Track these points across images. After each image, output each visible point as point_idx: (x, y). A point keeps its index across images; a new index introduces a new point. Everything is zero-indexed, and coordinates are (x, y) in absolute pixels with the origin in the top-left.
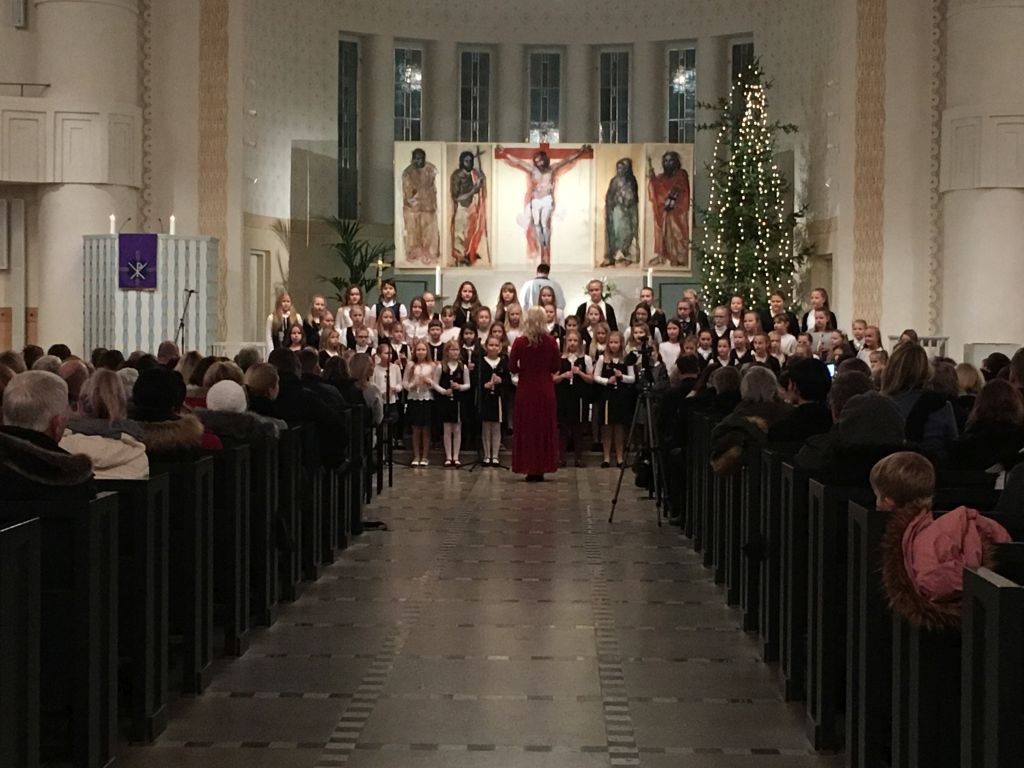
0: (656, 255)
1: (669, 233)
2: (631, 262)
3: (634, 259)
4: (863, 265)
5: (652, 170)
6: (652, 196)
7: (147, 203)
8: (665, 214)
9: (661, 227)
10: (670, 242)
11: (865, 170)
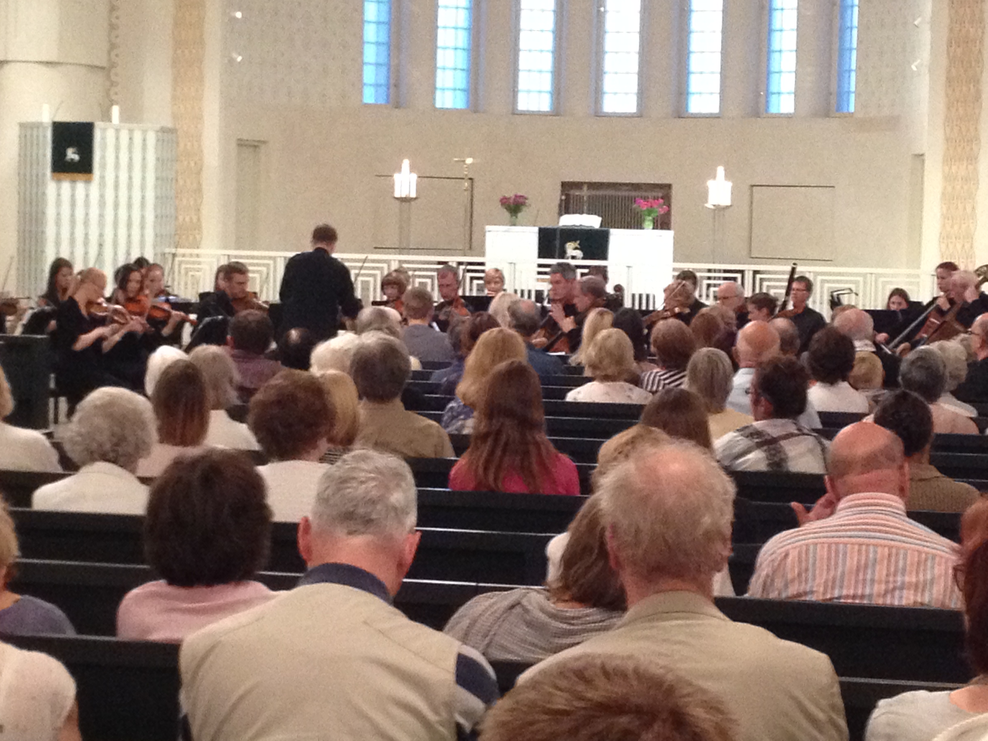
4: (954, 168)
7: (113, 84)
11: (959, 51)
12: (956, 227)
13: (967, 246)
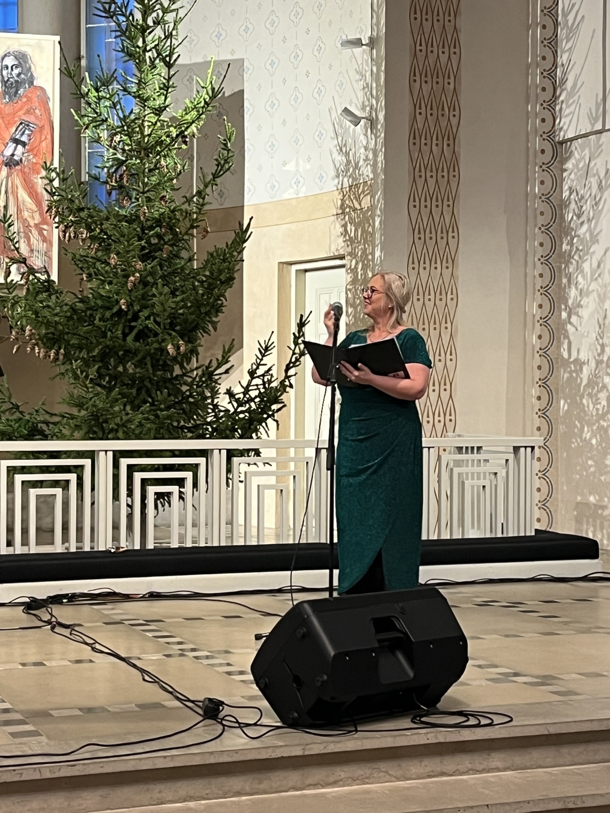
8: (4, 171)
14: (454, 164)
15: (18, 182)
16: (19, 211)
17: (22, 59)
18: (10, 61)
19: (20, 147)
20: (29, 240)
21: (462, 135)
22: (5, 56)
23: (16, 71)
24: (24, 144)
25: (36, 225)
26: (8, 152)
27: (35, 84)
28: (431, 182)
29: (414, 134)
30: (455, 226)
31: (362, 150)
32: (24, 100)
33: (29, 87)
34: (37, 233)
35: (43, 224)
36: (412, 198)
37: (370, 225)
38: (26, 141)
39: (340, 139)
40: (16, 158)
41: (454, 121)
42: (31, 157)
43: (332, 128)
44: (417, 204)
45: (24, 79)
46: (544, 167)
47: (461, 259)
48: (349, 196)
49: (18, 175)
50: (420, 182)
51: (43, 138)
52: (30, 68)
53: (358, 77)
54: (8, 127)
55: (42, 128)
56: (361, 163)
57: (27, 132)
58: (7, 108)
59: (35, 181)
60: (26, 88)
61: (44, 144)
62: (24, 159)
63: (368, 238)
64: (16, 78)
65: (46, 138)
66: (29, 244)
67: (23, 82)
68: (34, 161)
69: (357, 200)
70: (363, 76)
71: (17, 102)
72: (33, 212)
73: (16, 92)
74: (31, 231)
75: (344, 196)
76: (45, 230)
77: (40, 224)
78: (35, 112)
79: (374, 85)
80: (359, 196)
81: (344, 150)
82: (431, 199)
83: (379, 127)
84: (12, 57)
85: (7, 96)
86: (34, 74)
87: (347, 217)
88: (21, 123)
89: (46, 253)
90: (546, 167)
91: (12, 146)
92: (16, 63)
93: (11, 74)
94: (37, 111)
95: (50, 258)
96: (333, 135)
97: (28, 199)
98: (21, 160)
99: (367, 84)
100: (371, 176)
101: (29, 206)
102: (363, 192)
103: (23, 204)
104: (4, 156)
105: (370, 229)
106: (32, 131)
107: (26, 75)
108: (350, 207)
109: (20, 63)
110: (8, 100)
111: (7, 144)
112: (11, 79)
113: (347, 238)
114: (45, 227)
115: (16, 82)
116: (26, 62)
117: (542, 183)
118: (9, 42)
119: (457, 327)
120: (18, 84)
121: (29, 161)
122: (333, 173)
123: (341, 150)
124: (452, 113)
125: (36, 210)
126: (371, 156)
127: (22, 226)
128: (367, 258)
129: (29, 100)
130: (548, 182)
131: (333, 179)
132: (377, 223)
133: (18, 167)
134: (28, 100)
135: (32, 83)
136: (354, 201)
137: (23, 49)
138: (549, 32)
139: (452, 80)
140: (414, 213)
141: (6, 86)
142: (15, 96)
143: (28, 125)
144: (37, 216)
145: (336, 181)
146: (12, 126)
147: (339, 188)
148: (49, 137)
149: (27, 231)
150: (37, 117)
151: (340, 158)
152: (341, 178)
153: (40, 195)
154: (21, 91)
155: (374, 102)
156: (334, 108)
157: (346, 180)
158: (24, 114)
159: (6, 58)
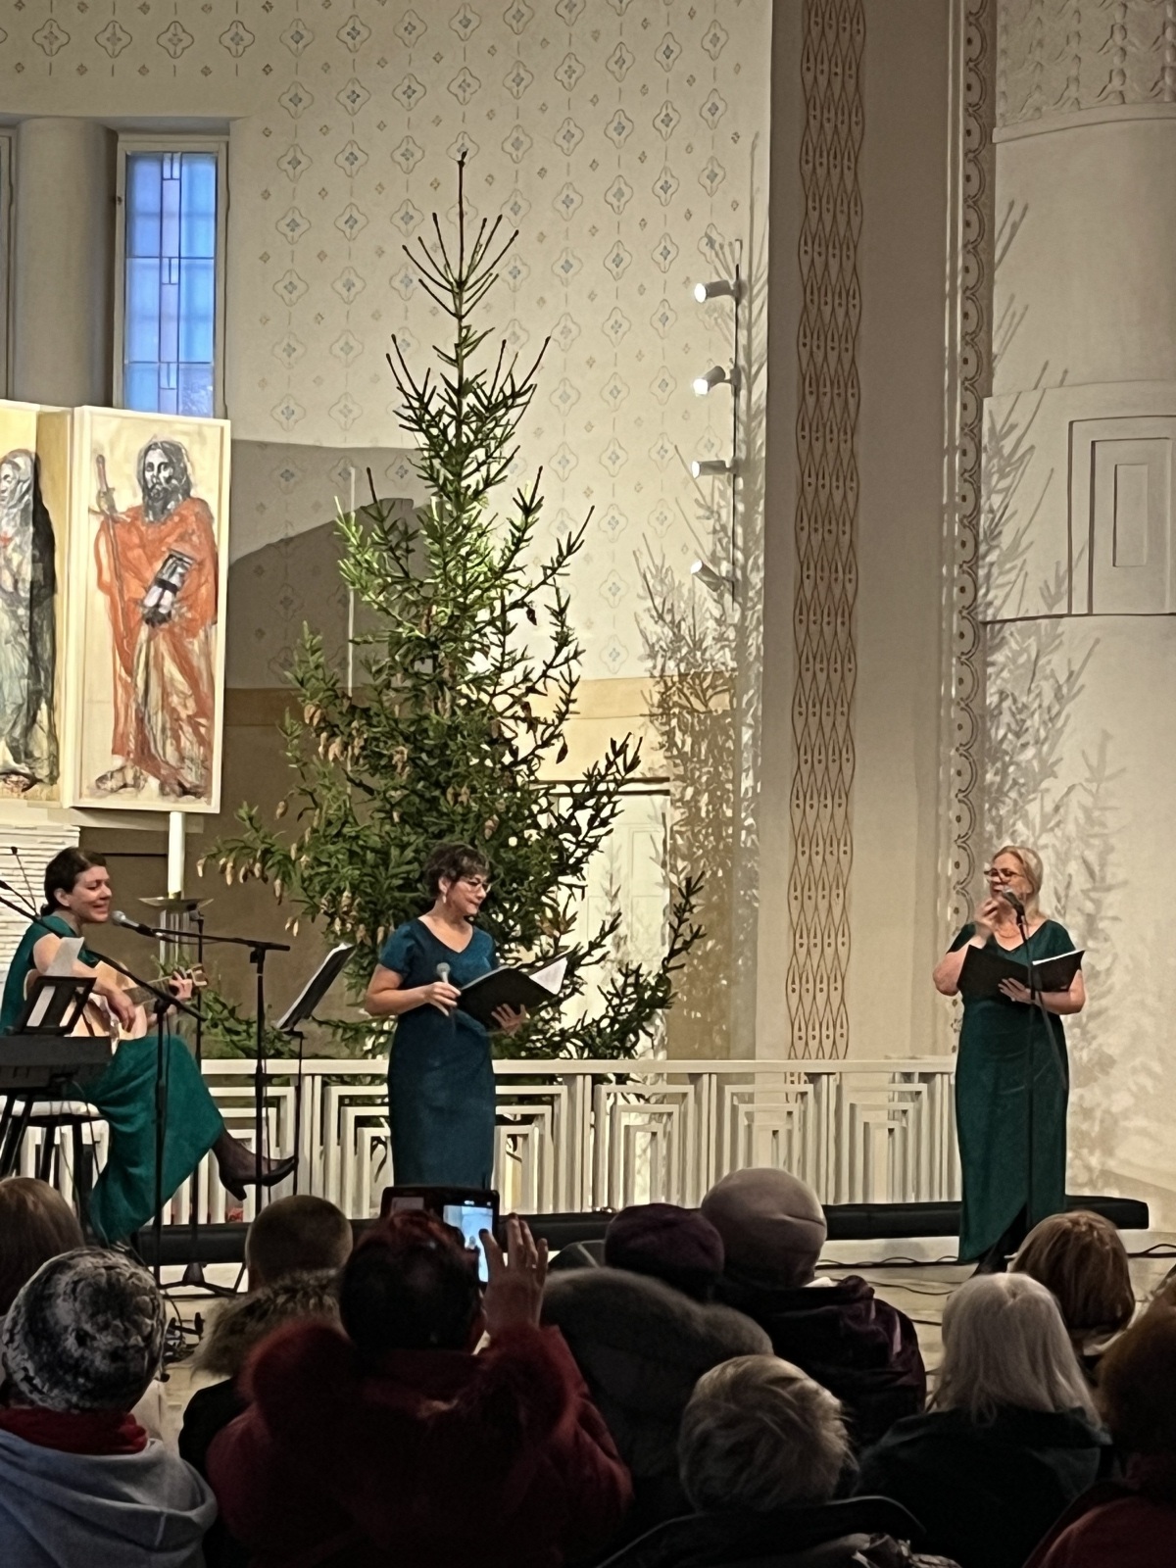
0: (118, 761)
1: (155, 692)
2: (34, 781)
3: (43, 772)
5: (106, 494)
6: (107, 576)
8: (144, 631)
9: (130, 672)
10: (158, 720)
11: (816, 539)
12: (816, 953)
13: (835, 997)
14: (850, 654)
15: (164, 648)
16: (165, 695)
17: (174, 454)
18: (156, 458)
19: (168, 594)
20: (177, 739)
21: (860, 609)
22: (149, 449)
23: (164, 474)
24: (174, 589)
25: (189, 717)
26: (151, 602)
27: (193, 493)
28: (822, 677)
29: (800, 606)
30: (850, 743)
31: (711, 624)
32: (176, 519)
33: (184, 499)
34: (190, 730)
35: (201, 717)
36: (797, 702)
37: (729, 737)
38: (178, 584)
39: (658, 601)
40: (163, 611)
41: (850, 587)
42: (184, 609)
43: (640, 581)
44: (803, 710)
45: (176, 486)
46: (963, 658)
47: (856, 794)
48: (680, 691)
49: (164, 638)
50: (808, 676)
51: (203, 580)
52: (185, 469)
53: (701, 512)
54: (151, 560)
55: (201, 564)
56: (708, 642)
57: (180, 570)
58: (150, 531)
59: (190, 647)
60: (178, 500)
61: (203, 590)
62: (173, 612)
63: (726, 758)
64: (165, 485)
65: (207, 581)
66: (178, 748)
67: (175, 490)
68: (189, 615)
69: (697, 697)
70: (712, 512)
71: (164, 523)
72: (186, 697)
73: (164, 507)
74: (181, 728)
75: (667, 688)
76: (204, 726)
77: (196, 715)
78: (191, 540)
79: (739, 530)
80: (704, 691)
81: (668, 618)
82: (821, 704)
83: (751, 594)
84: (159, 451)
85: (151, 513)
86: (192, 479)
87: (674, 722)
88: (171, 556)
89: (203, 762)
90: (966, 659)
91: (156, 591)
92: (166, 461)
93: (157, 478)
94: (195, 538)
95: (209, 770)
96: (643, 592)
97: (178, 676)
98: (169, 614)
99: (724, 528)
100: (732, 664)
101: (181, 688)
102: (712, 686)
103: (173, 685)
104: (144, 607)
105: (730, 744)
106: (186, 568)
107: (180, 481)
108: (682, 707)
109: (170, 460)
110: (151, 518)
111: (150, 587)
112: (157, 487)
113: (675, 752)
114: (203, 721)
115: (165, 489)
116: (180, 460)
117: (961, 681)
118: (155, 429)
119: (850, 895)
120: (167, 495)
121: (181, 616)
122: (643, 650)
123: (661, 617)
124: (848, 576)
125: (190, 693)
126: (731, 634)
127: (167, 718)
128: (721, 785)
129: (183, 519)
130: (968, 680)
131: (641, 659)
132: (746, 735)
133: (165, 626)
134: (181, 520)
135: (187, 493)
136: (692, 699)
137: (177, 439)
138: (970, 463)
139: (847, 529)
140: (800, 723)
141: (149, 495)
142: (163, 513)
143: (181, 560)
144: (191, 703)
145: (649, 664)
146: (157, 560)
147: (657, 673)
148: (211, 579)
149: (176, 727)
150: (194, 547)
151: (658, 629)
152: (660, 661)
153: (196, 670)
154: (171, 505)
155: (739, 556)
156: (644, 549)
157: (671, 664)
158: (176, 541)
159: (151, 452)
